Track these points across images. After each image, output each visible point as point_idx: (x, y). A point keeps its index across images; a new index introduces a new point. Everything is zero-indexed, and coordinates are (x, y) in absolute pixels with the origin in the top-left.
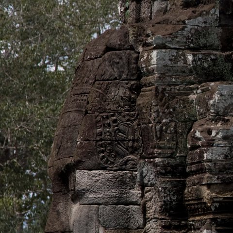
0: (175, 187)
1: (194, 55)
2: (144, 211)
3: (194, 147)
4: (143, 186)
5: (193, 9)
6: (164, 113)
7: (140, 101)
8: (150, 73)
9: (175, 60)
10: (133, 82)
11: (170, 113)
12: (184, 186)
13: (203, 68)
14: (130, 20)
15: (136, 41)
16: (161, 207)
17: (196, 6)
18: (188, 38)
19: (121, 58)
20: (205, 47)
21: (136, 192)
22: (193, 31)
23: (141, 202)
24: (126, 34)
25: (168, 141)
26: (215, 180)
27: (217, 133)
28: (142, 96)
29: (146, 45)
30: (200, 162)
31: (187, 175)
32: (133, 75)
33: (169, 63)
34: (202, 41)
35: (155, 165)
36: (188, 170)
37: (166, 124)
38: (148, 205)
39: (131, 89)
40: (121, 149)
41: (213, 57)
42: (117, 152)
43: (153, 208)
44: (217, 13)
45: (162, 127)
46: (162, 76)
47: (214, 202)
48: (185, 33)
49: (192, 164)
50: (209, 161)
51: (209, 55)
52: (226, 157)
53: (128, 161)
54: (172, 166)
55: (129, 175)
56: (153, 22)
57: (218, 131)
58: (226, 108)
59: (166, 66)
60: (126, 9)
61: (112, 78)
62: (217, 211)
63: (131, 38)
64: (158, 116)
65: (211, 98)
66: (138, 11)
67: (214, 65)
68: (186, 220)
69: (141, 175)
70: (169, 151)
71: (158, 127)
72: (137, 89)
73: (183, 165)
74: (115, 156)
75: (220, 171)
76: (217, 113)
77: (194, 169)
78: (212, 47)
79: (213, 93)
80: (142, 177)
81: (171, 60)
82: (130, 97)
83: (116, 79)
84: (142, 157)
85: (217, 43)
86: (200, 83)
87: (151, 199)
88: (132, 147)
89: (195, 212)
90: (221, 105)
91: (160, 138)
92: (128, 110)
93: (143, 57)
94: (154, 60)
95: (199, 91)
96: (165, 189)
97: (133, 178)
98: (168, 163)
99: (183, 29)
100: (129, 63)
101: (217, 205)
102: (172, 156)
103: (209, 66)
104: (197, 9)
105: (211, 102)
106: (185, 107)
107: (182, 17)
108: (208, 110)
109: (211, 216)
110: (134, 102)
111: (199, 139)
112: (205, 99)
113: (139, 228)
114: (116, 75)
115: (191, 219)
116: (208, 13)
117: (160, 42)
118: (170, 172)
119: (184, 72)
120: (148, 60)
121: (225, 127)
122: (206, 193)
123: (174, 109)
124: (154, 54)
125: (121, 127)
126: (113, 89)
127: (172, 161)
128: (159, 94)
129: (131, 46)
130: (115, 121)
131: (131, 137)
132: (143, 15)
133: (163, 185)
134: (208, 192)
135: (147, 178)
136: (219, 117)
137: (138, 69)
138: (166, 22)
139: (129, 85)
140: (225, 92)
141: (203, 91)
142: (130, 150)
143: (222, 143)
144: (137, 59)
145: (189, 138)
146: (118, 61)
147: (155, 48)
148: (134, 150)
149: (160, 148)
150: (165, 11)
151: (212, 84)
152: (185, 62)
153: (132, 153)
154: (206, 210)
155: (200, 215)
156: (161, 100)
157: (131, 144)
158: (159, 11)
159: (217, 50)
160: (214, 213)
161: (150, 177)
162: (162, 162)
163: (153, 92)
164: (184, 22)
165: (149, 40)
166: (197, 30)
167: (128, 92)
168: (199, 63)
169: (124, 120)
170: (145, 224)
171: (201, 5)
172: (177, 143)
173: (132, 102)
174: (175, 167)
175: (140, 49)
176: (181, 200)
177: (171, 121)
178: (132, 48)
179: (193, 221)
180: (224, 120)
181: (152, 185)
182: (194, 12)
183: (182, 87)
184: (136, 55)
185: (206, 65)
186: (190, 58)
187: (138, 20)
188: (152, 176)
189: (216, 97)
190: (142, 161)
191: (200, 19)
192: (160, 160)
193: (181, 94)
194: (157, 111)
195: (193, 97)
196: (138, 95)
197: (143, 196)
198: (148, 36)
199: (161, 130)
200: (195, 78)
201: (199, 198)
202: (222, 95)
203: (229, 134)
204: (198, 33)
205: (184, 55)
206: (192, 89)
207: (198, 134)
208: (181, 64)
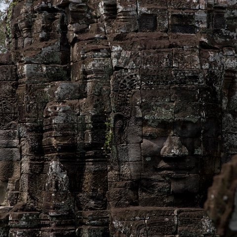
0: (37, 138)
1: (46, 67)
2: (21, 151)
3: (47, 117)
4: (20, 138)
5: (46, 42)
6: (30, 98)
7: (18, 92)
8: (23, 77)
9: (36, 69)
10: (14, 82)
11: (34, 98)
12: (42, 137)
13: (52, 74)
14: (12, 48)
15: (15, 60)
16: (30, 149)
17: (47, 40)
18: (43, 58)
19: (7, 69)
20: (53, 62)
21: (16, 141)
22: (46, 54)
23: (19, 146)
24: (10, 56)
25: (33, 114)
26: (59, 134)
27: (60, 109)
28: (19, 89)
29: (21, 62)
30: (50, 125)
31: (43, 132)
32: (14, 78)
33: (33, 71)
34: (51, 59)
35: (27, 126)
36: (44, 129)
37: (32, 104)
38: (23, 148)
39: (12, 86)
40: (7, 118)
41: (57, 68)
42: (6, 120)
43: (26, 149)
44: (59, 44)
45: (30, 106)
46: (30, 78)
47: (58, 146)
48: (42, 55)
49: (46, 126)
50: (55, 124)
51: (55, 67)
52: (64, 121)
53: (11, 124)
54: (35, 127)
55: (12, 132)
56: (24, 49)
57: (60, 108)
58: (64, 95)
59: (31, 73)
60: (10, 43)
61: (3, 80)
62: (60, 151)
63: (13, 58)
64: (27, 100)
65: (56, 90)
66: (16, 43)
67: (57, 72)
68: (44, 156)
69: (19, 132)
70: (34, 119)
71: (28, 106)
72: (16, 86)
73: (42, 126)
74: (5, 122)
75: (61, 129)
76: (59, 98)
77: (47, 128)
78: (56, 63)
79: (57, 87)
80: (19, 133)
81: (34, 70)
82: (12, 90)
83: (5, 80)
84: (19, 122)
85: (59, 60)
86: (50, 82)
87: (24, 144)
88: (14, 117)
89: (48, 152)
90: (61, 94)
91: (29, 112)
92: (12, 97)
93: (19, 68)
94: (25, 70)
95: (50, 86)
96: (32, 139)
97: (14, 134)
98: (33, 125)
99: (41, 53)
100: (12, 72)
101: (60, 147)
102: (35, 121)
103: (55, 73)
104: (48, 42)
105: (56, 92)
106: (42, 95)
107: (40, 47)
108: (55, 96)
109: (57, 154)
110: (15, 92)
111: (50, 112)
112: (53, 91)
113: (18, 160)
114: (5, 78)
115: (46, 155)
116: (54, 44)
117: (28, 60)
118: (34, 130)
119: (41, 76)
120: (22, 70)
121: (64, 105)
122: (54, 141)
123: (36, 96)
124: (25, 66)
125: (8, 106)
126: (3, 86)
127: (36, 124)
128: (28, 88)
129: (13, 62)
130: (4, 103)
131: (13, 111)
132: (19, 46)
133: (31, 137)
134: (55, 140)
135: (22, 133)
136: (61, 100)
137: (17, 75)
138: (31, 49)
139: (12, 84)
140: (64, 87)
141: (52, 86)
142: (13, 118)
143: (63, 114)
144: (16, 69)
145: (44, 112)
146: (5, 70)
147: (25, 64)
148: (15, 119)
149: (29, 117)
150: (31, 43)
151: (57, 82)
152: (42, 71)
153: (13, 120)
154: (54, 151)
155: (51, 153)
156: (29, 91)
157: (13, 115)
158: (28, 43)
159: (59, 64)
160: (58, 152)
161: (24, 133)
162: (30, 124)
163: (25, 87)
164: (41, 49)
165: (22, 59)
166: (48, 53)
167: (11, 87)
168: (49, 71)
169: (9, 102)
170: (21, 158)
171: (50, 40)
172: (38, 115)
173: (13, 92)
174: (37, 127)
175: (18, 64)
176: (41, 145)
177: (35, 103)
178: (13, 63)
179: (47, 156)
180: (63, 102)
181: (25, 137)
182: (46, 44)
183: (40, 84)
184: (15, 67)
185: (53, 72)
186: (45, 68)
187: (16, 48)
188: (25, 133)
189: (59, 89)
190: (19, 124)
191: (50, 47)
192: (29, 123)
193: (39, 88)
194: (27, 97)
195: (46, 89)
196: (17, 89)
197: (20, 143)
198: (22, 57)
199: (29, 108)
200: (47, 80)
201: (50, 144)
202: (62, 88)
203: (66, 109)
204: (49, 55)
205: (41, 67)
206: (46, 85)
207: (49, 110)
208: (39, 72)
